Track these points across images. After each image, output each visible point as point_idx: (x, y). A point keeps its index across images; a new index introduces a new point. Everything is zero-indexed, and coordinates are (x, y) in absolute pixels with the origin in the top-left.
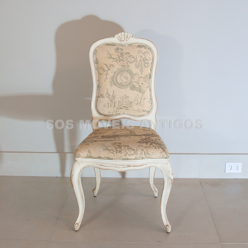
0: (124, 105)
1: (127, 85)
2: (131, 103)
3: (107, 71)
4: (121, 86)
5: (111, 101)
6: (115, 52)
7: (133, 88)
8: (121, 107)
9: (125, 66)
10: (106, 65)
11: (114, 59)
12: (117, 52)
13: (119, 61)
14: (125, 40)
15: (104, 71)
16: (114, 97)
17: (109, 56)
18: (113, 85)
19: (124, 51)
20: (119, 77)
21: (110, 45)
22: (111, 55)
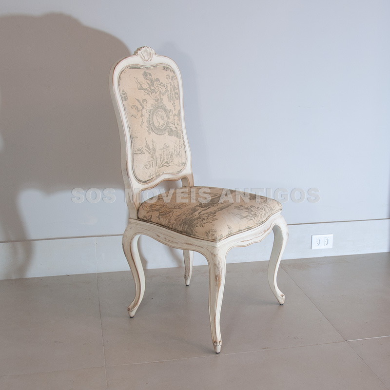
0: (166, 160)
1: (164, 129)
2: (171, 155)
3: (142, 110)
4: (159, 131)
5: (152, 157)
6: (144, 79)
7: (171, 133)
8: (163, 164)
9: (158, 100)
10: (138, 101)
11: (145, 89)
12: (147, 79)
13: (152, 93)
14: (149, 60)
15: (138, 111)
16: (154, 150)
17: (139, 86)
18: (151, 131)
19: (153, 77)
20: (155, 117)
21: (135, 68)
22: (141, 83)
